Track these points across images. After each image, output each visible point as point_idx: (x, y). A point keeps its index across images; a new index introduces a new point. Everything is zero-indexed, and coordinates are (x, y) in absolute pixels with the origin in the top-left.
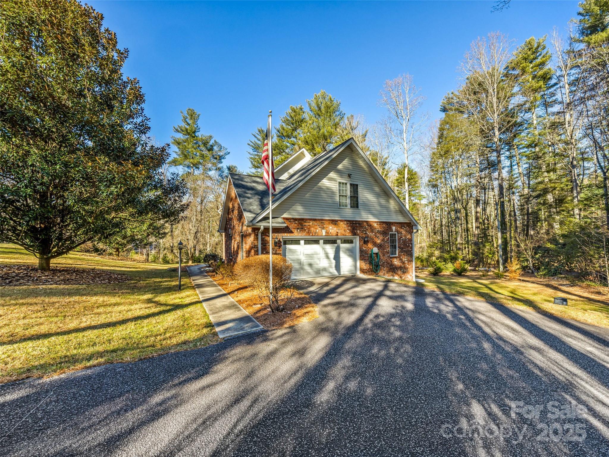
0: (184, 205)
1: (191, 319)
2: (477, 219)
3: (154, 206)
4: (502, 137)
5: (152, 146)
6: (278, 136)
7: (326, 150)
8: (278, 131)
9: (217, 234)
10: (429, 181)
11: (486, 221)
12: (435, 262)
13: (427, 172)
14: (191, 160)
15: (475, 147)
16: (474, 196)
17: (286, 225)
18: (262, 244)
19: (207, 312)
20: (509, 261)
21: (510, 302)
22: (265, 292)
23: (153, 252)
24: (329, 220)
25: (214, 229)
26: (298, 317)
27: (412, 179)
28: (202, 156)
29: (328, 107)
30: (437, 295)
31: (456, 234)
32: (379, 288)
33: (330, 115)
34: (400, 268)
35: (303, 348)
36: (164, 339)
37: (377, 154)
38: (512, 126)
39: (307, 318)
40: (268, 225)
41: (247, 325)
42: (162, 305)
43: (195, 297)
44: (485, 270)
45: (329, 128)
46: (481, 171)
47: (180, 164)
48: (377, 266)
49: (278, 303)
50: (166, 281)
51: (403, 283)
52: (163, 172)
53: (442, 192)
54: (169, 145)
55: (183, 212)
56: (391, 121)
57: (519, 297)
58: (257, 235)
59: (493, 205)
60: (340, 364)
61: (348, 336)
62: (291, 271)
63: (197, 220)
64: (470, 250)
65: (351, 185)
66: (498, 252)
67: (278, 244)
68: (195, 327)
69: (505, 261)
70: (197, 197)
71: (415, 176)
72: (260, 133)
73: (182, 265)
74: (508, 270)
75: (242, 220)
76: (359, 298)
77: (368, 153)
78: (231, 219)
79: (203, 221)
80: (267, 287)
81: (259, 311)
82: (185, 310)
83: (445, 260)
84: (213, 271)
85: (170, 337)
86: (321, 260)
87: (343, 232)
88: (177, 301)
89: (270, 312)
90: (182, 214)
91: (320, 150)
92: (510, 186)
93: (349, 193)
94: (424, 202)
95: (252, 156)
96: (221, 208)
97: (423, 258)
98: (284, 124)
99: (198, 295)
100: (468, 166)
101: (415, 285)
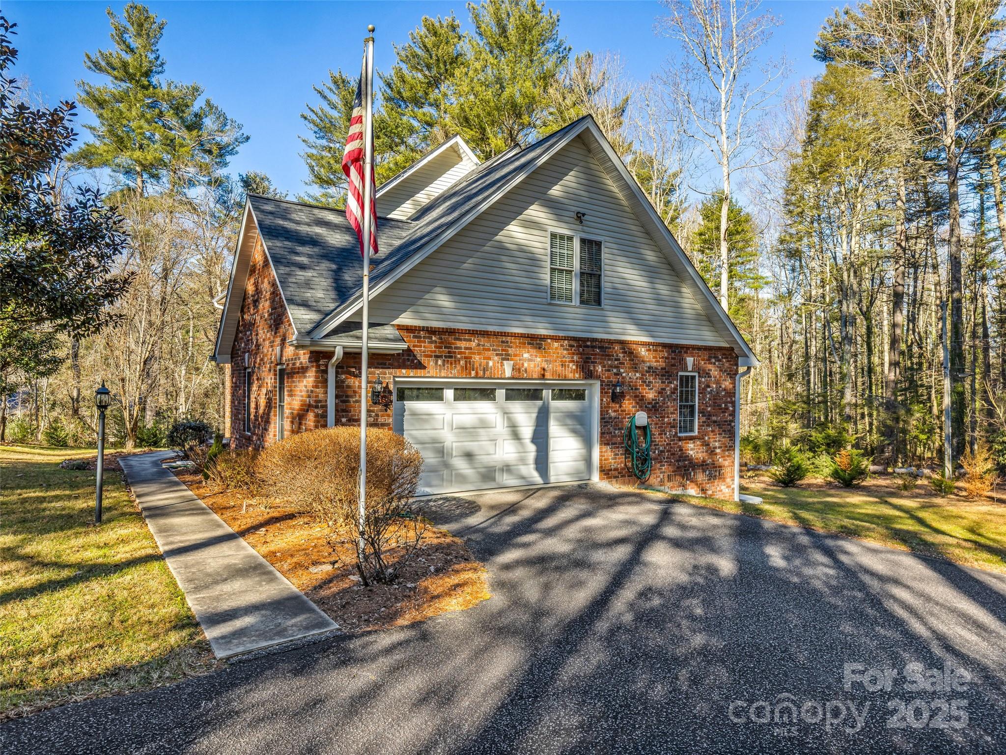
0: (115, 281)
1: (132, 607)
2: (894, 342)
3: (27, 281)
4: (963, 133)
5: (22, 107)
6: (389, 99)
7: (517, 145)
8: (389, 85)
9: (208, 366)
10: (782, 242)
11: (915, 349)
12: (788, 451)
13: (777, 216)
14: (138, 154)
15: (896, 158)
16: (890, 282)
17: (404, 346)
18: (337, 397)
19: (180, 585)
20: (968, 450)
21: (968, 555)
22: (342, 530)
23: (19, 413)
24: (522, 336)
25: (200, 352)
26: (434, 598)
27: (738, 233)
28: (170, 144)
29: (525, 29)
30: (794, 535)
31: (842, 379)
32: (649, 520)
33: (532, 51)
34: (703, 466)
35: (448, 683)
36: (54, 665)
37: (651, 162)
38: (988, 106)
39: (461, 600)
40: (354, 343)
41: (293, 621)
42: (45, 565)
43: (145, 543)
44: (910, 474)
45: (528, 84)
46: (909, 220)
47: (105, 164)
48: (646, 460)
49: (379, 558)
50: (57, 498)
51: (710, 504)
52: (52, 184)
53: (813, 270)
54: (72, 107)
55: (111, 302)
56: (690, 76)
57: (988, 543)
58: (325, 372)
59: (934, 308)
60: (547, 723)
61: (568, 648)
62: (416, 473)
63: (151, 324)
64: (875, 422)
65: (583, 241)
66: (941, 428)
67: (381, 398)
68: (146, 628)
69: (959, 451)
70: (153, 259)
71: (746, 227)
72: (338, 87)
73: (106, 452)
74: (965, 474)
75: (282, 330)
76: (597, 546)
77: (628, 159)
78: (250, 326)
79: (167, 329)
80: (350, 517)
81: (327, 582)
82: (115, 579)
83: (813, 448)
84: (196, 472)
85: (72, 659)
86: (499, 442)
87: (559, 369)
88: (91, 555)
89: (358, 584)
90: (106, 308)
91: (500, 143)
92: (977, 261)
93: (576, 265)
94: (766, 294)
95: (314, 151)
96: (221, 293)
97: (760, 442)
98: (404, 66)
99: (152, 538)
100: (879, 206)
101: (738, 511)
